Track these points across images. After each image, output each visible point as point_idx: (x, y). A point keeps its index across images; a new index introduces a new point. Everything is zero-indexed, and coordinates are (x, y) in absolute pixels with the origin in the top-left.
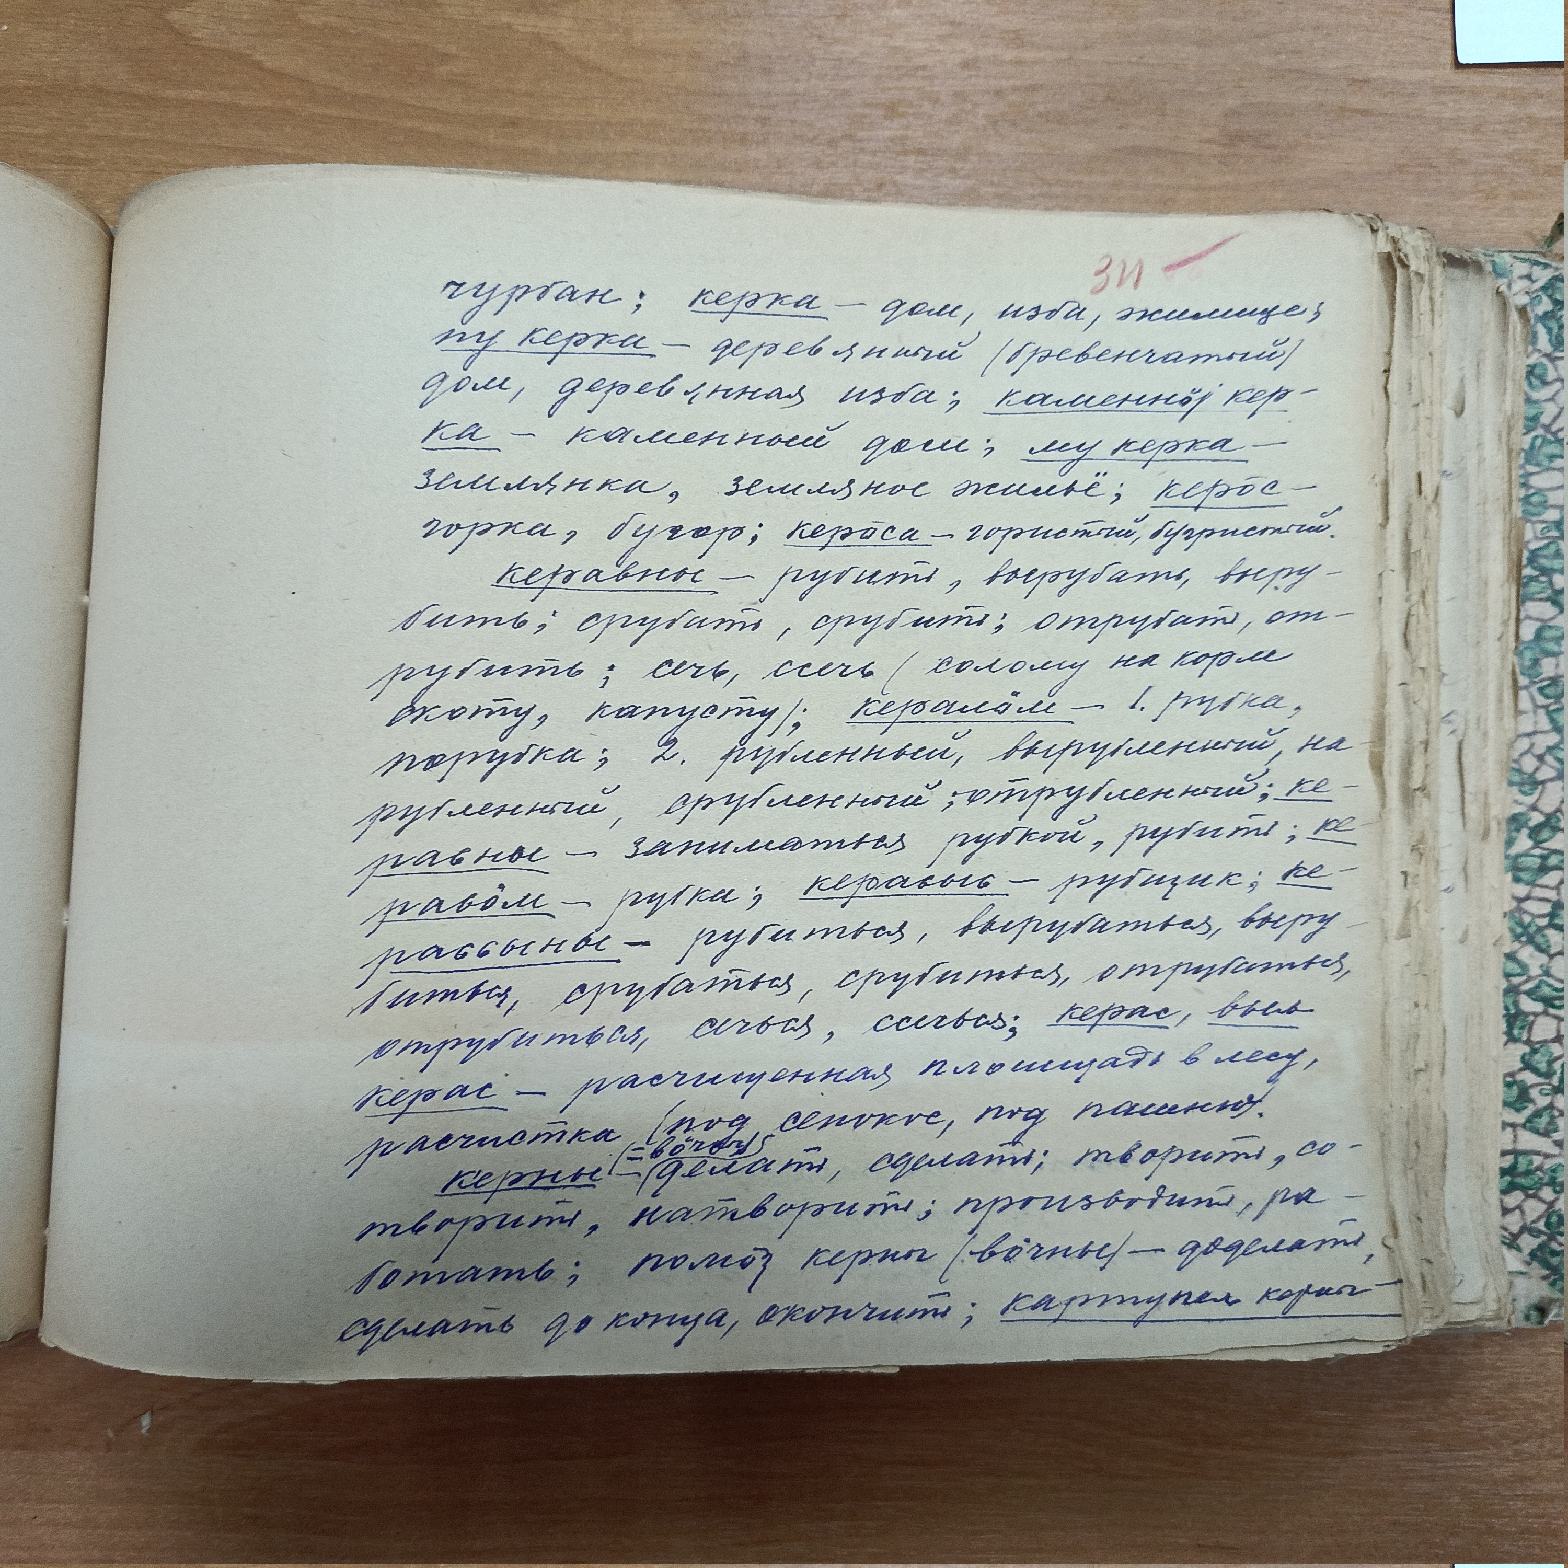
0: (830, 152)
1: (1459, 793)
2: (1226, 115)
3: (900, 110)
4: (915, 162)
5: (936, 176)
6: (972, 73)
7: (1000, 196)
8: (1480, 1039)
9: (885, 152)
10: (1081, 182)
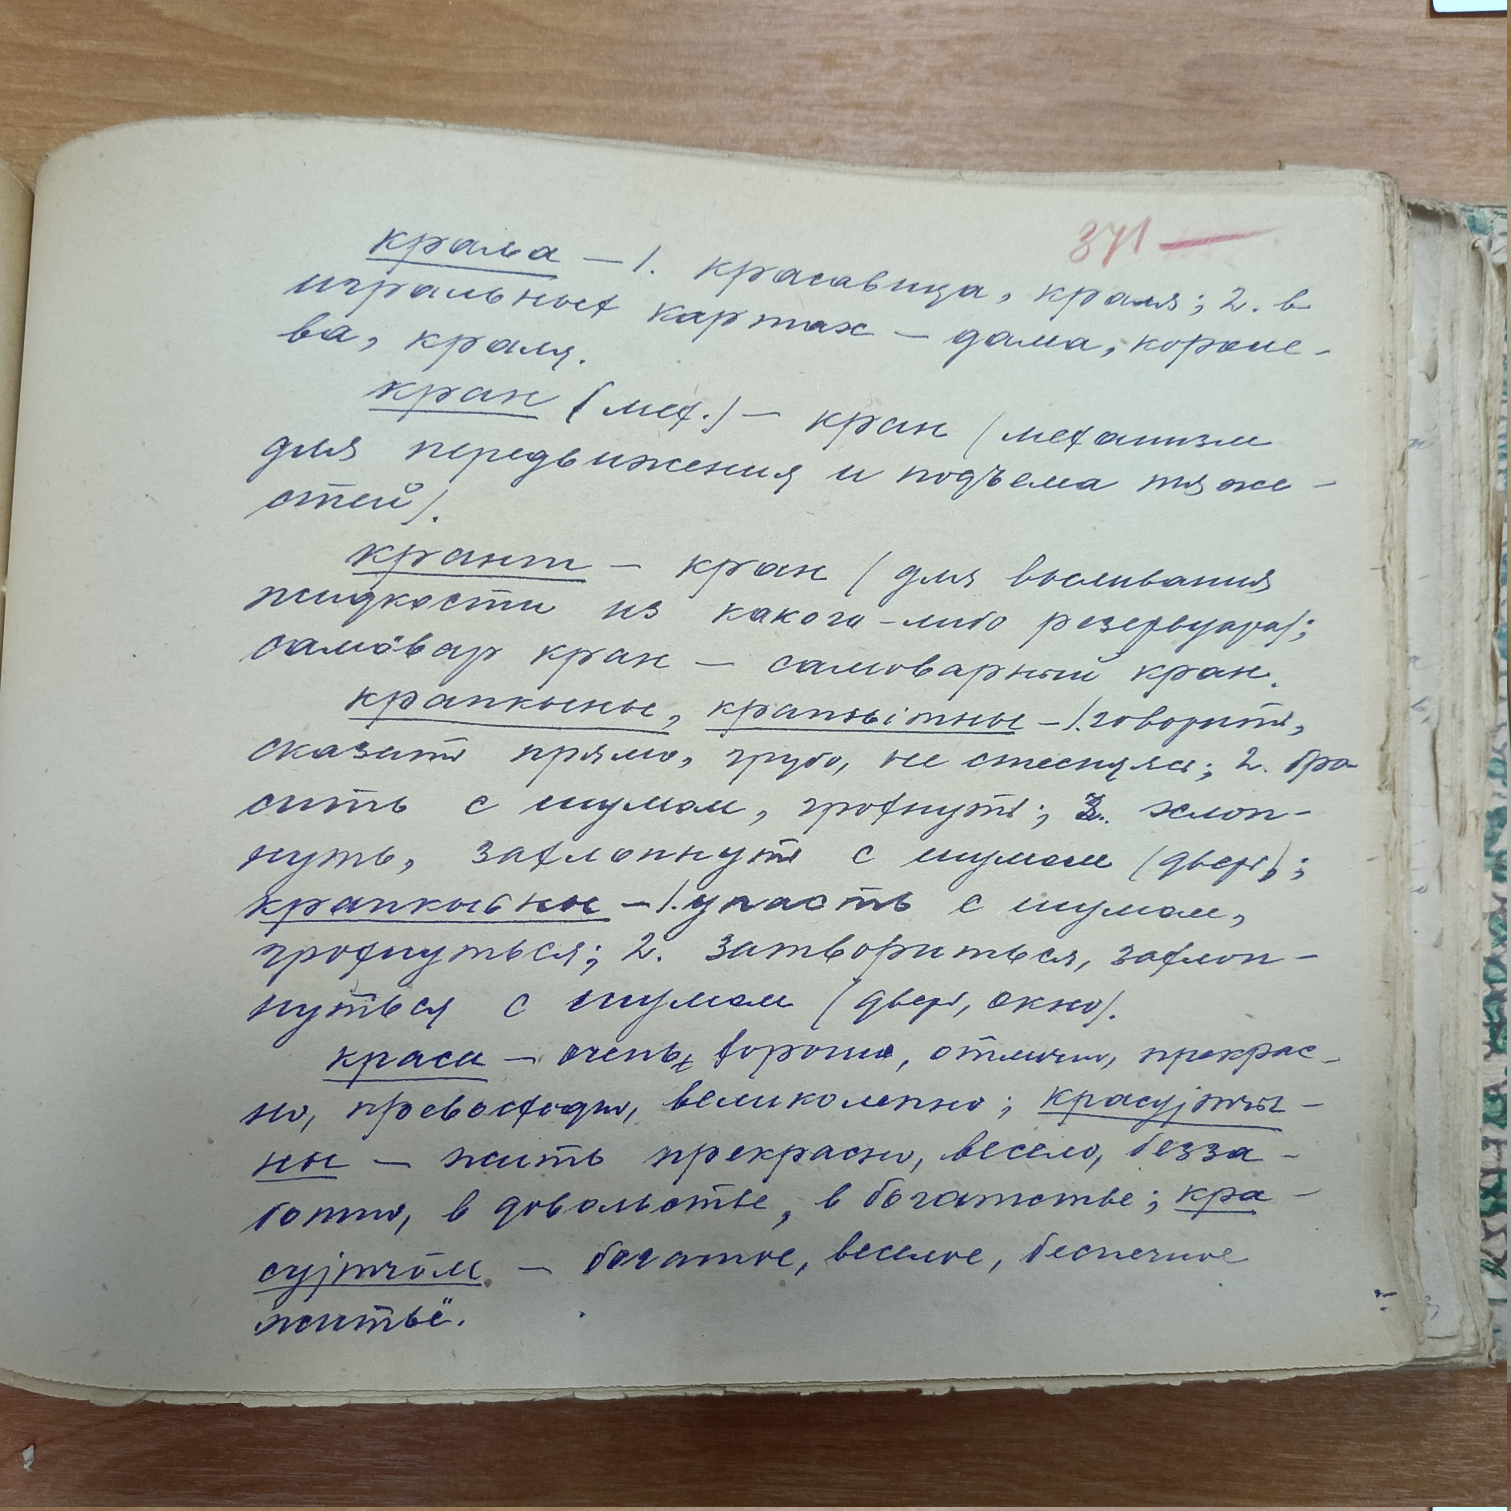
0: (763, 105)
1: (1433, 784)
2: (1185, 67)
3: (838, 61)
4: (855, 116)
5: (877, 131)
6: (915, 22)
7: (943, 153)
8: (1457, 1050)
9: (821, 105)
10: (1030, 139)
